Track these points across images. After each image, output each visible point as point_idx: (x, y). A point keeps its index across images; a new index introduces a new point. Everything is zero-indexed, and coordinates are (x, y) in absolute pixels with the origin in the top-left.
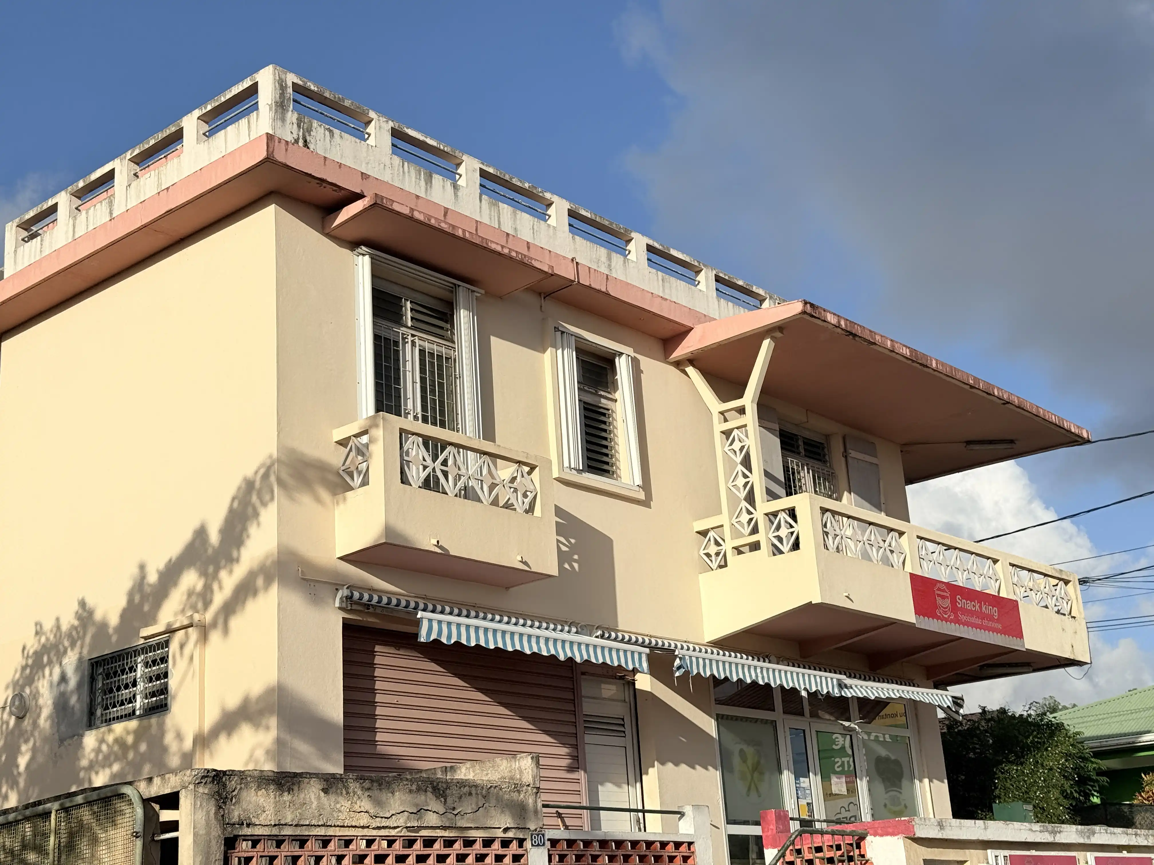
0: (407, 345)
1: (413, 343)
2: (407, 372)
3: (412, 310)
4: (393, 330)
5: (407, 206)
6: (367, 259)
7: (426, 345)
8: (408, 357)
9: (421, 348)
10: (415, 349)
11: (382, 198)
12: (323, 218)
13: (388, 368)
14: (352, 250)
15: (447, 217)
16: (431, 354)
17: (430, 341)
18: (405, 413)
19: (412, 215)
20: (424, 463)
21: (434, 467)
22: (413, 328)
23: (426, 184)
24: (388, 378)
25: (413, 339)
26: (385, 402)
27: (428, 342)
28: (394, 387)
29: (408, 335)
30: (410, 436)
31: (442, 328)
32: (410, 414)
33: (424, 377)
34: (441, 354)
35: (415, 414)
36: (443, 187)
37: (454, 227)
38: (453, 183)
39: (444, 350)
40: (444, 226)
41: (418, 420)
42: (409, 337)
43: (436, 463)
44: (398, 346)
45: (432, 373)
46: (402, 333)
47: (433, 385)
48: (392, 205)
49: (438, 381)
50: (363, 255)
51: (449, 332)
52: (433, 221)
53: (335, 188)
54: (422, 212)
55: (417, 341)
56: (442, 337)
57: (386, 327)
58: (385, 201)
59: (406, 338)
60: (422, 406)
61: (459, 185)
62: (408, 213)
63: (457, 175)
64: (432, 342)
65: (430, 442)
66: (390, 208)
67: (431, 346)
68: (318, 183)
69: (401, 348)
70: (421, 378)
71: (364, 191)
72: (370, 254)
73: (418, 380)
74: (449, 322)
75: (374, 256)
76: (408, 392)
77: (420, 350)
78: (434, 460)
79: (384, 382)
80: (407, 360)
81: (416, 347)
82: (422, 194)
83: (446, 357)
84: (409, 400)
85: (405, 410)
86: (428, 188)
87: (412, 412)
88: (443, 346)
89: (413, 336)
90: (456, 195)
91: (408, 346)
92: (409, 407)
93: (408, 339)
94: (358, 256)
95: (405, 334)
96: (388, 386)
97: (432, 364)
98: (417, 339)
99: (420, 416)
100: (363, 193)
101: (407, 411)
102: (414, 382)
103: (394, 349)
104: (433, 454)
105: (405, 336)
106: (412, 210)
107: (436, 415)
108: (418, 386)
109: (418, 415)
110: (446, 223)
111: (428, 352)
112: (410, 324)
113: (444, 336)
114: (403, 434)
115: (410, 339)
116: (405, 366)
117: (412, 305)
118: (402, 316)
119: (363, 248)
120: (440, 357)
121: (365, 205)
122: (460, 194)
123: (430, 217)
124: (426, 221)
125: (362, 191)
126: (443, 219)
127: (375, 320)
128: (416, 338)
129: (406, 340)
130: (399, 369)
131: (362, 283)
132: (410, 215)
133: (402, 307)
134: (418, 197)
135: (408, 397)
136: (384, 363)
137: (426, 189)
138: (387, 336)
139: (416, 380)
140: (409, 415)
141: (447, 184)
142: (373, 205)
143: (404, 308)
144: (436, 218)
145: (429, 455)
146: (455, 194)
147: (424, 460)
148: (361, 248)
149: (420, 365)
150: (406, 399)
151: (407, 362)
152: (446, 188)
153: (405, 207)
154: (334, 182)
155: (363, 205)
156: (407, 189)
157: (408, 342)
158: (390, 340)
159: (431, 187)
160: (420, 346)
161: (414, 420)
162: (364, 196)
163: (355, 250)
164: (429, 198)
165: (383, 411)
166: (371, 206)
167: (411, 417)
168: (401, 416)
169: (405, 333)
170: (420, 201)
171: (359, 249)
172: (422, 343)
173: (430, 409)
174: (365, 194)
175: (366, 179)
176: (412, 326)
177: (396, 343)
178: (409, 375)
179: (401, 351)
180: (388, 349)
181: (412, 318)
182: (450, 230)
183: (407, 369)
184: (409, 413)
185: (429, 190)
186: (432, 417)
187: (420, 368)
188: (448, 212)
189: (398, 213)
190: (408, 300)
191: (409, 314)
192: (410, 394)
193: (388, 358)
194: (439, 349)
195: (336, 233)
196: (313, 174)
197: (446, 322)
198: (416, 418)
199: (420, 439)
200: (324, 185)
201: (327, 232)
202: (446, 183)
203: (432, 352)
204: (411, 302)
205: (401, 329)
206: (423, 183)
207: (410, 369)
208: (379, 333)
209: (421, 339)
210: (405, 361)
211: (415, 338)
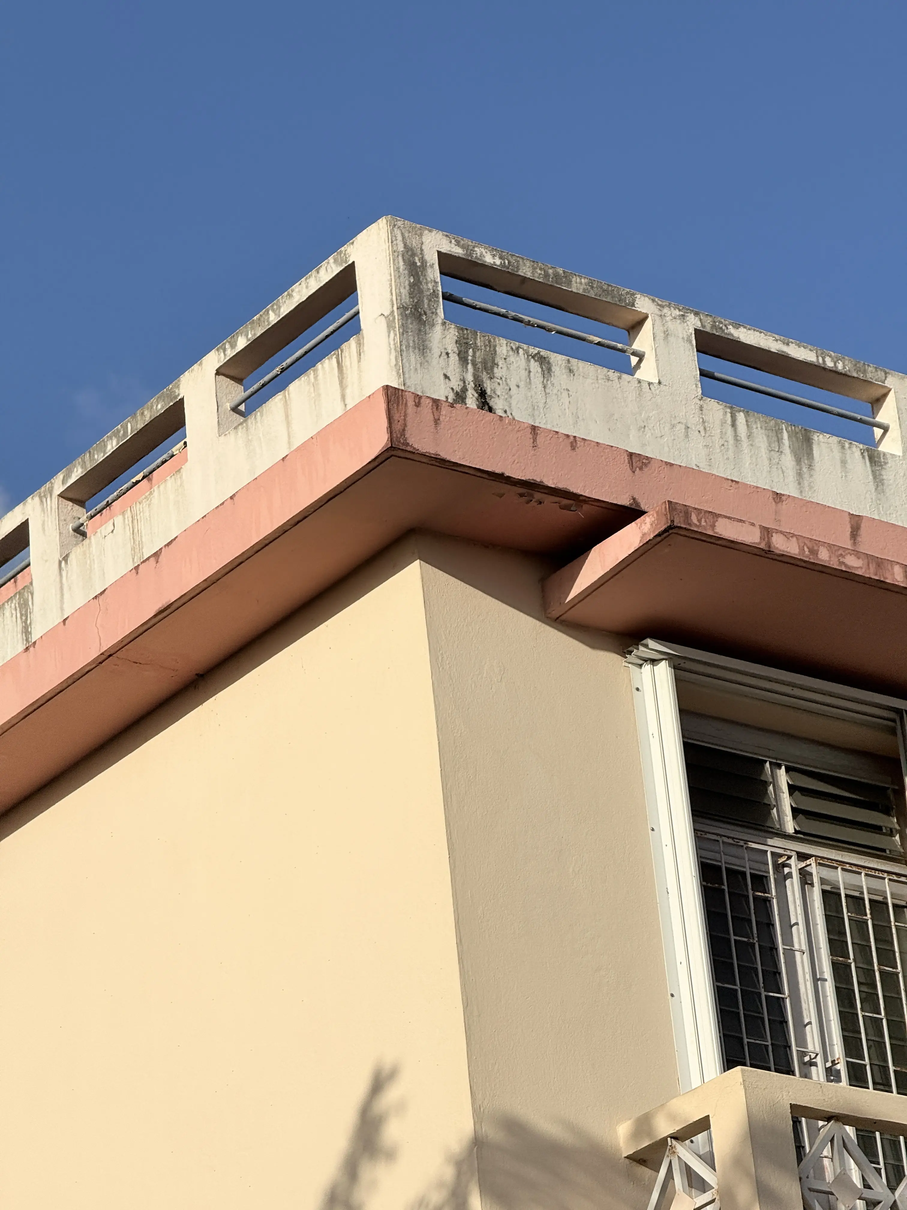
0: (788, 882)
1: (805, 877)
2: (798, 954)
3: (792, 789)
4: (747, 848)
5: (753, 524)
6: (664, 671)
7: (840, 877)
8: (796, 914)
9: (828, 888)
10: (812, 892)
11: (686, 511)
12: (543, 581)
13: (745, 949)
14: (624, 652)
15: (859, 539)
16: (856, 901)
17: (847, 867)
18: (802, 1064)
19: (769, 544)
20: (867, 1194)
21: (895, 1201)
22: (800, 836)
23: (798, 461)
24: (748, 973)
25: (803, 865)
26: (746, 1040)
27: (843, 869)
28: (766, 997)
29: (789, 857)
30: (821, 1123)
31: (877, 829)
32: (815, 1064)
33: (841, 964)
34: (880, 898)
35: (829, 1064)
36: (844, 462)
37: (880, 563)
38: (868, 450)
39: (887, 887)
40: (854, 563)
41: (838, 1080)
42: (793, 861)
43: (898, 1193)
44: (765, 889)
45: (863, 949)
46: (773, 853)
47: (868, 982)
48: (713, 526)
49: (881, 973)
50: (654, 662)
51: (897, 837)
52: (824, 556)
53: (565, 502)
54: (793, 535)
55: (814, 869)
56: (878, 853)
57: (730, 841)
58: (694, 519)
59: (784, 865)
60: (845, 1039)
61: (884, 454)
62: (757, 540)
63: (876, 429)
64: (853, 870)
65: (878, 1134)
66: (710, 533)
67: (852, 879)
68: (521, 495)
69: (774, 893)
70: (835, 966)
71: (640, 500)
72: (670, 658)
73: (827, 972)
74: (893, 812)
75: (681, 661)
76: (804, 1006)
77: (824, 892)
78: (893, 1183)
79: (738, 987)
80: (793, 921)
81: (812, 885)
82: (789, 489)
83: (895, 906)
84: (808, 1028)
85: (802, 1054)
86: (805, 470)
87: (819, 1060)
88: (885, 875)
89: (802, 857)
90: (878, 480)
91: (793, 886)
92: (810, 1047)
93: (789, 866)
94: (641, 666)
95: (781, 856)
96: (751, 998)
97: (860, 927)
98: (814, 865)
99: (841, 1067)
100: (638, 504)
101: (807, 1059)
102: (817, 980)
103: (755, 898)
104: (889, 1167)
105: (781, 861)
106: (767, 532)
107: (886, 1061)
108: (829, 988)
109: (838, 1067)
110: (858, 554)
111: (847, 896)
112: (790, 826)
113: (884, 850)
114: (803, 1119)
115: (795, 865)
116: (788, 939)
117: (791, 778)
118: (768, 808)
119: (651, 643)
120: (879, 906)
121: (644, 535)
122: (888, 475)
123: (814, 545)
124: (806, 555)
125: (634, 499)
126: (848, 545)
127: (699, 827)
128: (812, 861)
129: (786, 870)
130: (774, 948)
131: (656, 735)
132: (762, 546)
133: (765, 784)
134: (778, 497)
135: (806, 1021)
136: (733, 938)
137: (800, 474)
138: (736, 864)
139: (822, 973)
140: (813, 1069)
141: (853, 453)
142: (665, 531)
143: (771, 788)
144: (830, 547)
145: (878, 1171)
146: (875, 477)
147: (867, 1186)
148: (646, 646)
149: (829, 931)
150: (801, 1026)
151: (794, 929)
152: (849, 466)
153: (746, 527)
154: (561, 486)
155: (640, 535)
156: (750, 480)
157: (790, 875)
158: (744, 874)
159: (810, 467)
160: (823, 881)
161: (829, 1080)
162: (643, 513)
163: (630, 653)
164: (808, 496)
165: (744, 1064)
166: (659, 535)
167: (818, 1073)
168: (791, 1072)
169: (781, 851)
170: (784, 506)
171: (641, 648)
172: (826, 873)
173: (869, 1048)
174: (644, 507)
175: (641, 469)
176: (796, 832)
177: (760, 881)
178: (802, 962)
179: (775, 901)
180: (739, 898)
181: (796, 812)
182: (871, 573)
183: (796, 946)
184: (812, 1064)
185: (806, 476)
186: (876, 1068)
187: (831, 941)
188: (863, 525)
189: (731, 545)
190: (779, 766)
191: (786, 802)
192: (809, 1013)
193: (741, 923)
194: (875, 884)
195: (576, 615)
196: (507, 474)
197: (887, 812)
198: (832, 1074)
199: (850, 1130)
200: (538, 496)
201: (555, 614)
202: (848, 452)
203: (857, 894)
204: (788, 769)
205: (770, 842)
206: (788, 460)
207: (804, 947)
208: (712, 857)
209: (823, 863)
210: (788, 926)
211: (808, 862)
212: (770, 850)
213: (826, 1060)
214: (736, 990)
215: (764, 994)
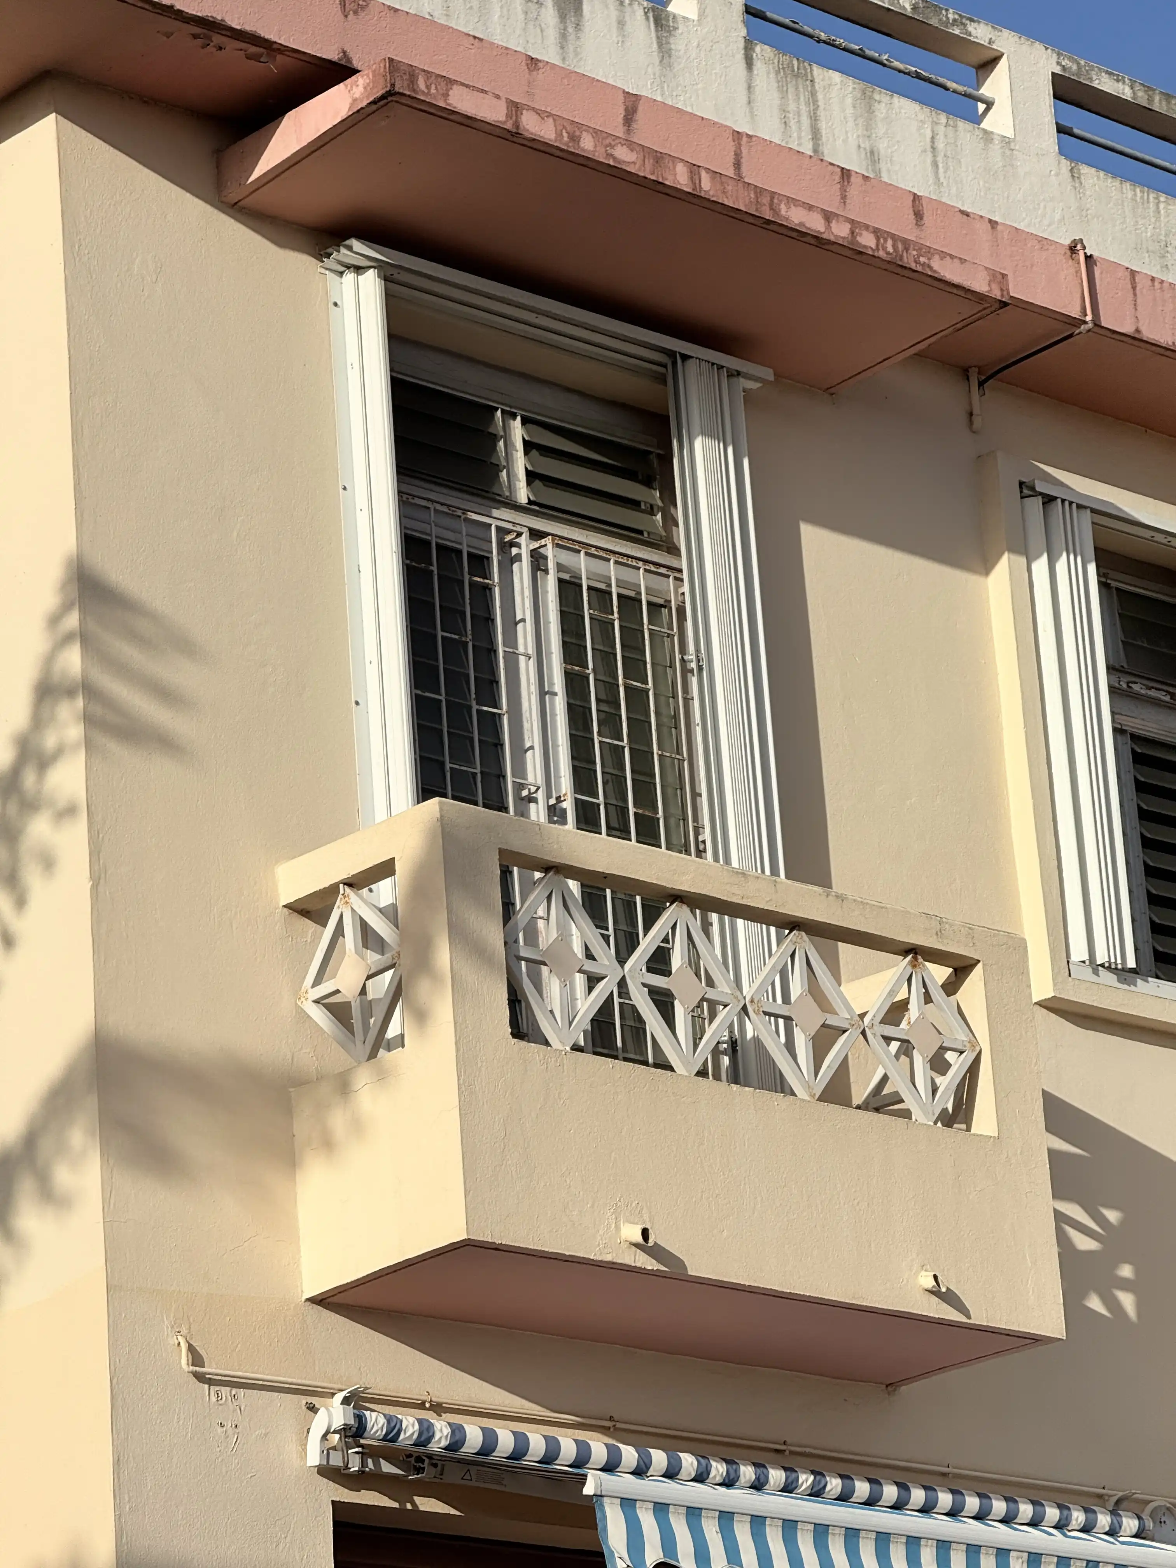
0: (516, 566)
1: (538, 561)
2: (522, 659)
3: (528, 446)
4: (467, 520)
5: (498, 97)
6: (371, 282)
7: (582, 564)
8: (523, 607)
9: (566, 577)
10: (545, 581)
11: (412, 73)
12: (219, 156)
13: (454, 649)
14: (321, 254)
15: (634, 126)
16: (601, 595)
17: (593, 551)
18: (519, 799)
19: (517, 125)
20: (589, 966)
21: (624, 976)
22: (535, 508)
23: (563, 17)
24: (456, 680)
25: (536, 545)
26: (448, 766)
27: (587, 554)
28: (478, 711)
29: (519, 535)
30: (538, 875)
31: (634, 504)
32: (535, 800)
33: (576, 674)
34: (632, 594)
35: (552, 801)
36: (621, 23)
37: (658, 158)
38: (653, 9)
39: (642, 579)
40: (624, 156)
41: (563, 821)
42: (523, 540)
43: (628, 966)
44: (487, 574)
45: (606, 657)
46: (498, 528)
47: (609, 699)
48: (446, 95)
49: (627, 688)
50: (358, 270)
51: (659, 517)
52: (587, 145)
53: (253, 49)
54: (550, 115)
55: (549, 551)
56: (633, 534)
57: (445, 509)
58: (421, 84)
59: (512, 544)
60: (576, 771)
61: (674, 17)
62: (504, 119)
64: (600, 554)
65: (608, 892)
66: (442, 104)
67: (598, 566)
68: (195, 36)
69: (496, 580)
70: (569, 677)
71: (351, 55)
72: (380, 266)
73: (558, 683)
74: (656, 484)
75: (395, 271)
76: (526, 725)
77: (561, 581)
78: (623, 954)
79: (442, 698)
80: (519, 617)
81: (546, 571)
82: (549, 53)
83: (649, 604)
84: (529, 753)
85: (519, 787)
86: (570, 30)
87: (540, 796)
88: (640, 564)
89: (536, 534)
90: (664, 50)
91: (522, 572)
92: (531, 778)
93: (518, 546)
94: (341, 274)
95: (509, 532)
96: (459, 712)
97: (603, 628)
98: (550, 546)
99: (568, 805)
100: (349, 60)
101: (525, 793)
102: (544, 693)
103: (472, 584)
104: (621, 935)
105: (508, 538)
106: (515, 108)
107: (625, 800)
108: (559, 705)
109: (564, 805)
110: (631, 145)
111: (590, 588)
112: (522, 494)
113: (641, 532)
114: (515, 869)
115: (525, 545)
116: (511, 639)
117: (528, 432)
118: (496, 469)
119: (357, 245)
120: (630, 603)
121: (355, 100)
122: (678, 44)
123: (575, 130)
124: (564, 142)
125: (344, 52)
126: (620, 132)
127: (405, 488)
128: (548, 541)
129: (514, 551)
130: (492, 651)
131: (356, 366)
132: (509, 126)
133: (494, 438)
134: (533, 63)
135: (528, 744)
136: (440, 634)
137: (563, 36)
138: (449, 538)
139: (552, 684)
140: (532, 806)
141: (634, 12)
142: (383, 97)
143: (501, 443)
144: (596, 133)
145: (606, 938)
146: (660, 45)
147: (590, 956)
148: (350, 248)
149: (564, 632)
150: (520, 751)
151: (520, 627)
152: (628, 28)
153: (489, 99)
154: (248, 28)
155: (350, 100)
156: (498, 39)
157: (518, 558)
158: (459, 552)
159: (578, 26)
160: (560, 567)
161: (551, 821)
162: (354, 72)
163: (329, 256)
164: (571, 64)
165: (445, 796)
166: (374, 102)
167: (538, 812)
168: (502, 808)
169: (509, 526)
170: (540, 76)
171: (343, 250)
172: (566, 558)
173: (605, 783)
174: (356, 64)
175: (356, 12)
176: (530, 502)
177: (480, 563)
178: (527, 670)
179: (497, 590)
180: (451, 583)
181: (531, 476)
182: (646, 171)
183: (521, 649)
184: (531, 799)
185: (571, 37)
186: (612, 809)
187: (565, 644)
188: (640, 108)
189: (468, 122)
190: (514, 416)
191: (520, 463)
192: (532, 735)
193: (452, 616)
194: (627, 575)
195: (262, 200)
196: (178, 6)
197: (648, 482)
198: (555, 813)
199: (574, 886)
200: (217, 39)
201: (233, 197)
202: (628, 9)
203: (602, 586)
204: (525, 421)
205: (496, 513)
206: (549, 15)
207: (531, 650)
208: (419, 529)
209: (562, 544)
210: (512, 623)
211: (543, 542)
212: (494, 523)
213: (549, 797)
214: (441, 701)
215: (475, 707)
